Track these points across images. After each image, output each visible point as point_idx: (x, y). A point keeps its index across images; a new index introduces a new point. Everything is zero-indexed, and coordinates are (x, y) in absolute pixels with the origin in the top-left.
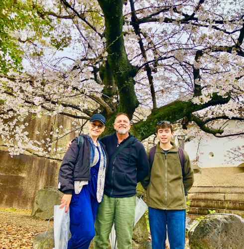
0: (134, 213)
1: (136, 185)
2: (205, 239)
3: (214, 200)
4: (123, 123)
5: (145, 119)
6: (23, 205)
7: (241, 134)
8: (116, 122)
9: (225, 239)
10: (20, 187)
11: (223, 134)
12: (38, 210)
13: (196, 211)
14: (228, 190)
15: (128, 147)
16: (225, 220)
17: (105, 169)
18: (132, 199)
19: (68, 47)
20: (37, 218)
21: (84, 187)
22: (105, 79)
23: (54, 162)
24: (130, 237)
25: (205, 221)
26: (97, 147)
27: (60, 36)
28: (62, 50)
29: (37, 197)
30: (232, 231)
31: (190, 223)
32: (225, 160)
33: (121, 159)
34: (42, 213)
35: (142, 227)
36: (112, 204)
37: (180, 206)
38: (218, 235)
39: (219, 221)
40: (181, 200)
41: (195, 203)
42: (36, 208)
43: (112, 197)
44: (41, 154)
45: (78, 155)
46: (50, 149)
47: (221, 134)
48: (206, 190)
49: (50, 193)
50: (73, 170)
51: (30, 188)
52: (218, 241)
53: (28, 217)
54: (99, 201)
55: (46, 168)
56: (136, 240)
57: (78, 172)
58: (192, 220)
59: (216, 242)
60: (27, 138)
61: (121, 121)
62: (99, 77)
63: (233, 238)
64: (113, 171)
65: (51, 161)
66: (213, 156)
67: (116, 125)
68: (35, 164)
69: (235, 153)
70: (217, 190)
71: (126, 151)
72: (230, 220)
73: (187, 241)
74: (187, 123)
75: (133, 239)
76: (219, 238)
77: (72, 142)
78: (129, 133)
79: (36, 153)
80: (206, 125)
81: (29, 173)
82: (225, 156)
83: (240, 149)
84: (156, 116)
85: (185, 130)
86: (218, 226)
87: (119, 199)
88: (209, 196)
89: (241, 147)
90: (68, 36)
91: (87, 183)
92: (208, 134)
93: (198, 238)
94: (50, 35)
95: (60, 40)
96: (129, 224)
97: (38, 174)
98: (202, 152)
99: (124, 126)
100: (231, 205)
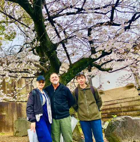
0: (71, 125)
1: (68, 110)
2: (113, 132)
3: (115, 108)
4: (54, 78)
5: (67, 72)
6: (7, 130)
7: (123, 68)
8: (51, 78)
9: (125, 130)
10: (4, 120)
11: (113, 70)
12: (16, 132)
13: (106, 116)
14: (122, 101)
15: (60, 90)
16: (122, 120)
17: (50, 105)
18: (68, 118)
19: (15, 38)
20: (17, 136)
21: (41, 117)
22: (40, 53)
23: (20, 103)
24: (71, 138)
25: (112, 122)
26: (43, 94)
27: (9, 33)
28: (12, 40)
29: (14, 124)
30: (127, 126)
31: (104, 124)
32: (117, 85)
33: (58, 98)
34: (19, 133)
35: (77, 131)
36: (58, 123)
37: (97, 117)
38: (120, 129)
39: (119, 121)
40: (97, 114)
41: (105, 112)
42: (15, 131)
43: (57, 119)
44: (12, 100)
45: (34, 100)
46: (16, 97)
47: (111, 70)
48: (109, 103)
49: (22, 121)
50: (33, 109)
51: (9, 120)
52: (121, 132)
53: (12, 136)
54: (51, 123)
55: (16, 107)
56: (75, 139)
57: (36, 110)
58: (105, 122)
59: (120, 133)
60: (3, 93)
61: (53, 77)
62: (35, 52)
63: (129, 129)
64: (55, 106)
65: (18, 103)
66: (109, 83)
67: (51, 80)
68: (10, 107)
69: (122, 79)
70: (116, 102)
71: (60, 93)
72: (125, 120)
73: (104, 135)
74: (91, 69)
75: (73, 139)
76: (121, 130)
77: (29, 94)
78: (59, 83)
79: (9, 100)
80: (102, 67)
81: (7, 112)
82: (116, 82)
83: (124, 77)
84: (72, 69)
85: (91, 72)
86: (119, 124)
87: (61, 119)
88: (112, 106)
89: (125, 76)
90: (14, 32)
91: (42, 115)
92: (104, 72)
93: (109, 132)
94: (3, 33)
95: (9, 35)
96: (69, 132)
97: (12, 111)
98: (103, 82)
99: (56, 80)
100: (126, 109)
